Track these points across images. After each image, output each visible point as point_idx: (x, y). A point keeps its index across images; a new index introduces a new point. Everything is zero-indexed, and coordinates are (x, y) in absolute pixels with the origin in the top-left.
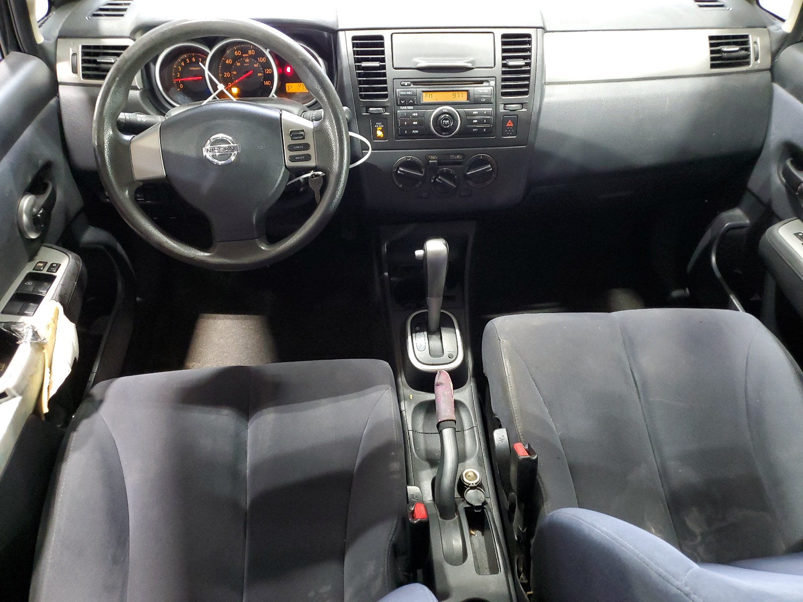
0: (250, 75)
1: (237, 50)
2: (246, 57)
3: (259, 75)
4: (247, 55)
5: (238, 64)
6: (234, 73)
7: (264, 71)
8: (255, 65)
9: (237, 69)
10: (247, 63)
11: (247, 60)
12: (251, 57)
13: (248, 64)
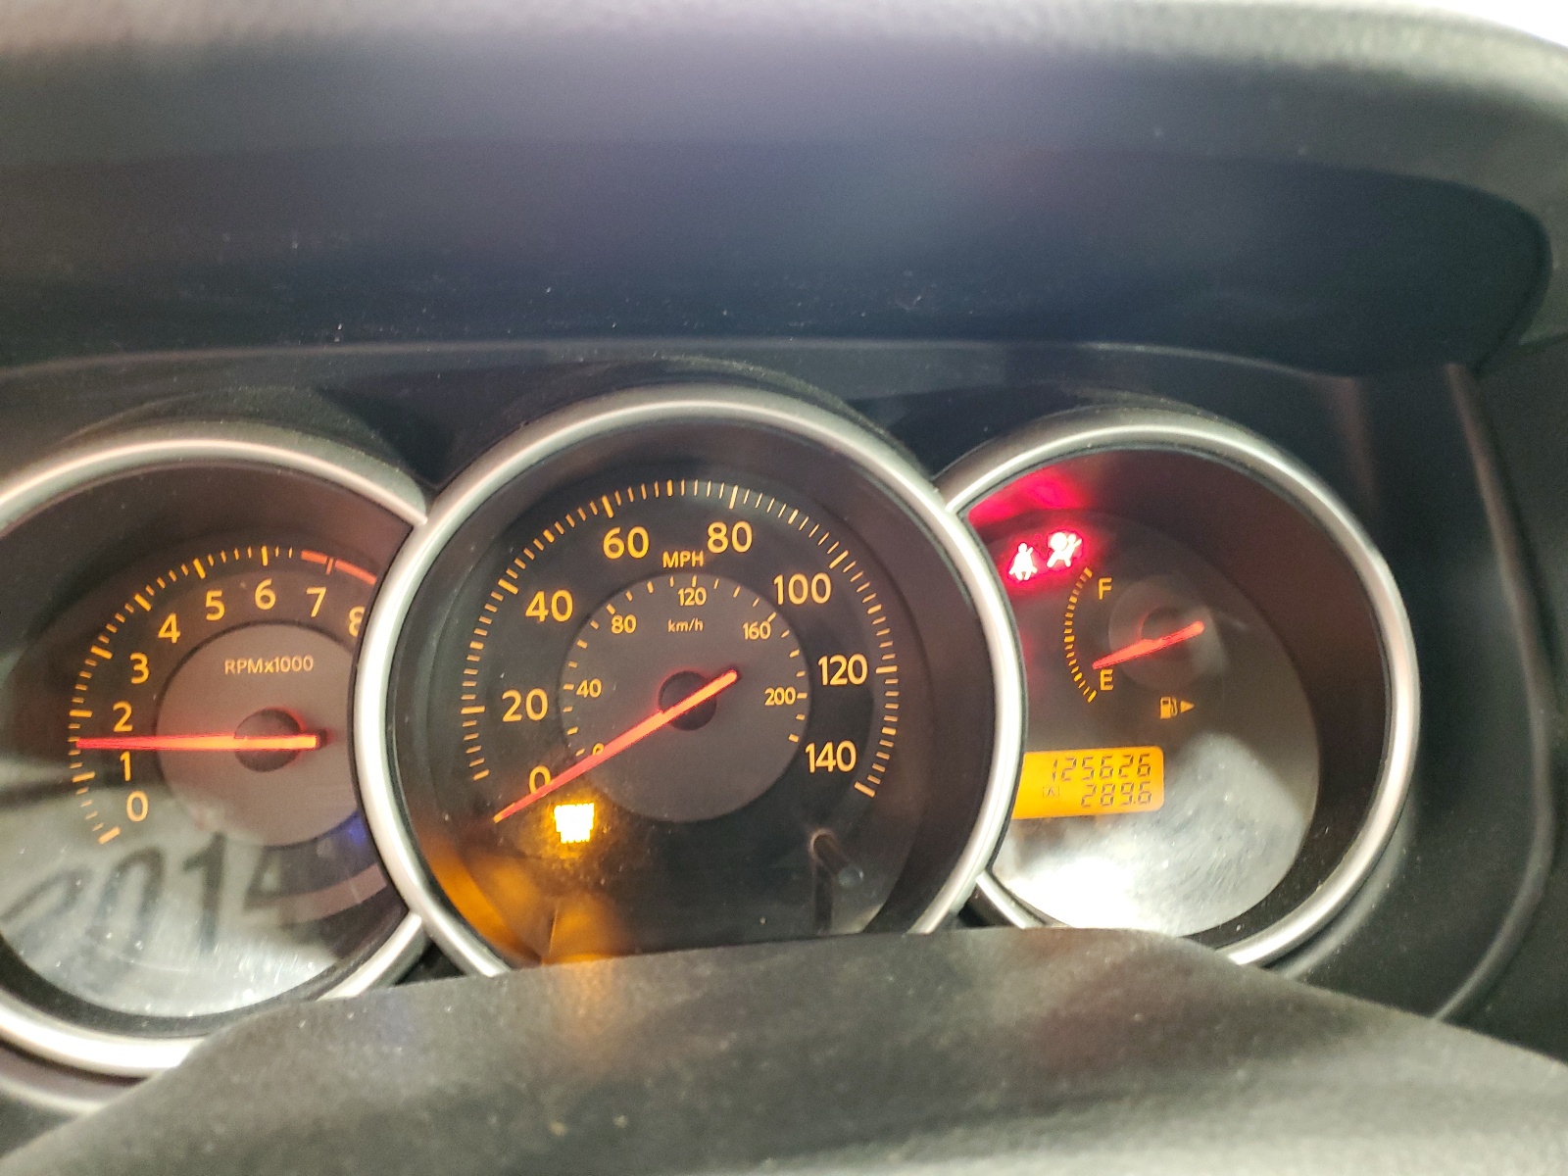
0: (709, 706)
1: (625, 518)
2: (688, 568)
3: (779, 697)
4: (699, 559)
5: (622, 624)
6: (584, 690)
7: (814, 672)
8: (751, 631)
9: (611, 656)
10: (689, 613)
11: (693, 595)
12: (724, 566)
13: (699, 624)
